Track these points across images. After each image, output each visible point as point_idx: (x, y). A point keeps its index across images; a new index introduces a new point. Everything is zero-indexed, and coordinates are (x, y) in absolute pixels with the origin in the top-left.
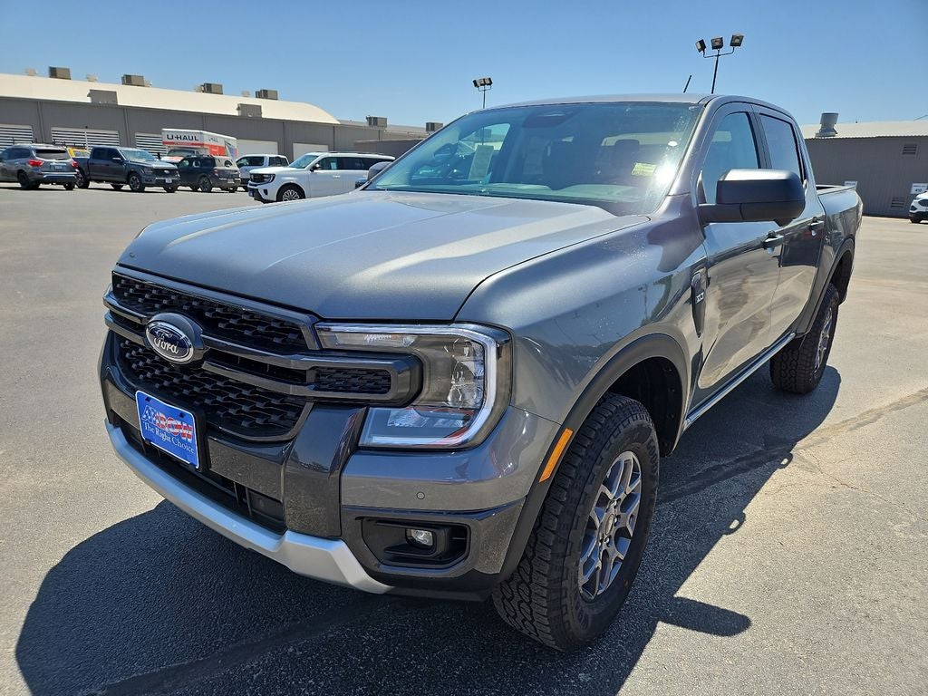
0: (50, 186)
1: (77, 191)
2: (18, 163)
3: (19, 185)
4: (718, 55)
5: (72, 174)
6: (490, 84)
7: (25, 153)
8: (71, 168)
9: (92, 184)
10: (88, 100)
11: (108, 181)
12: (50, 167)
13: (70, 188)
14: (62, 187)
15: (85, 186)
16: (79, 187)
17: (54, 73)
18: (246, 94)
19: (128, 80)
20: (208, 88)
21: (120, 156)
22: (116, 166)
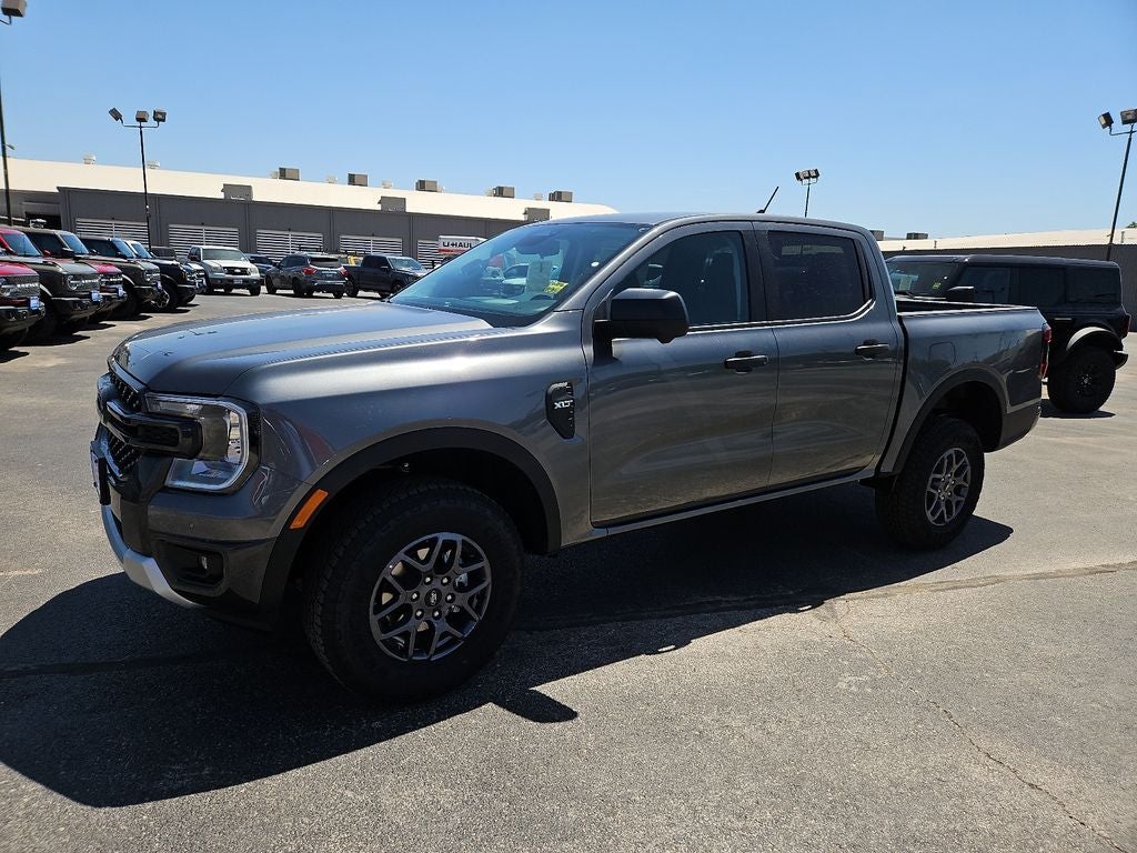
0: (320, 294)
1: (345, 299)
2: (293, 271)
3: (292, 292)
4: (1132, 132)
5: (341, 283)
6: (817, 175)
7: (300, 261)
8: (340, 276)
9: (361, 293)
10: (379, 207)
11: (375, 291)
12: (320, 275)
13: (338, 296)
14: (331, 295)
15: (353, 295)
16: (349, 296)
17: (352, 180)
18: (538, 198)
19: (422, 186)
20: (500, 192)
21: (387, 264)
22: (385, 275)
